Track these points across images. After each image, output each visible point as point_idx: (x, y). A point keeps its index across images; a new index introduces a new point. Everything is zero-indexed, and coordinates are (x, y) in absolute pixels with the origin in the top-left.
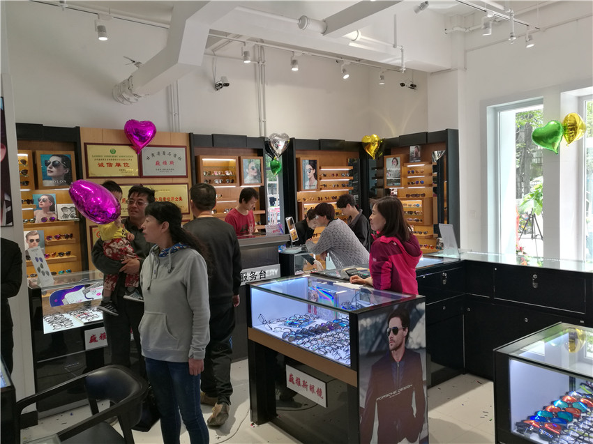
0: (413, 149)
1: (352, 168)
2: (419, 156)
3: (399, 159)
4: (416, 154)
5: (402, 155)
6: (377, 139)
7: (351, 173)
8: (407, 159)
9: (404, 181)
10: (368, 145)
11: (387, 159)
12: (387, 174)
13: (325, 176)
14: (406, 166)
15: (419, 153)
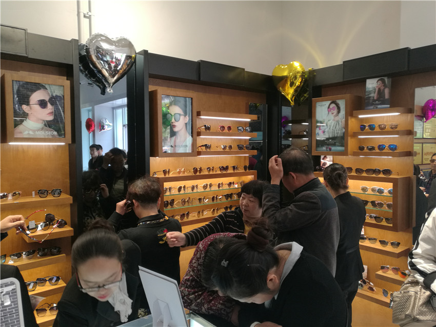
0: (372, 84)
1: (255, 117)
2: (387, 96)
3: (342, 103)
4: (380, 93)
5: (348, 96)
6: (299, 69)
7: (254, 127)
8: (360, 104)
9: (352, 144)
10: (283, 79)
11: (318, 104)
12: (317, 131)
13: (207, 128)
14: (356, 117)
15: (387, 91)
